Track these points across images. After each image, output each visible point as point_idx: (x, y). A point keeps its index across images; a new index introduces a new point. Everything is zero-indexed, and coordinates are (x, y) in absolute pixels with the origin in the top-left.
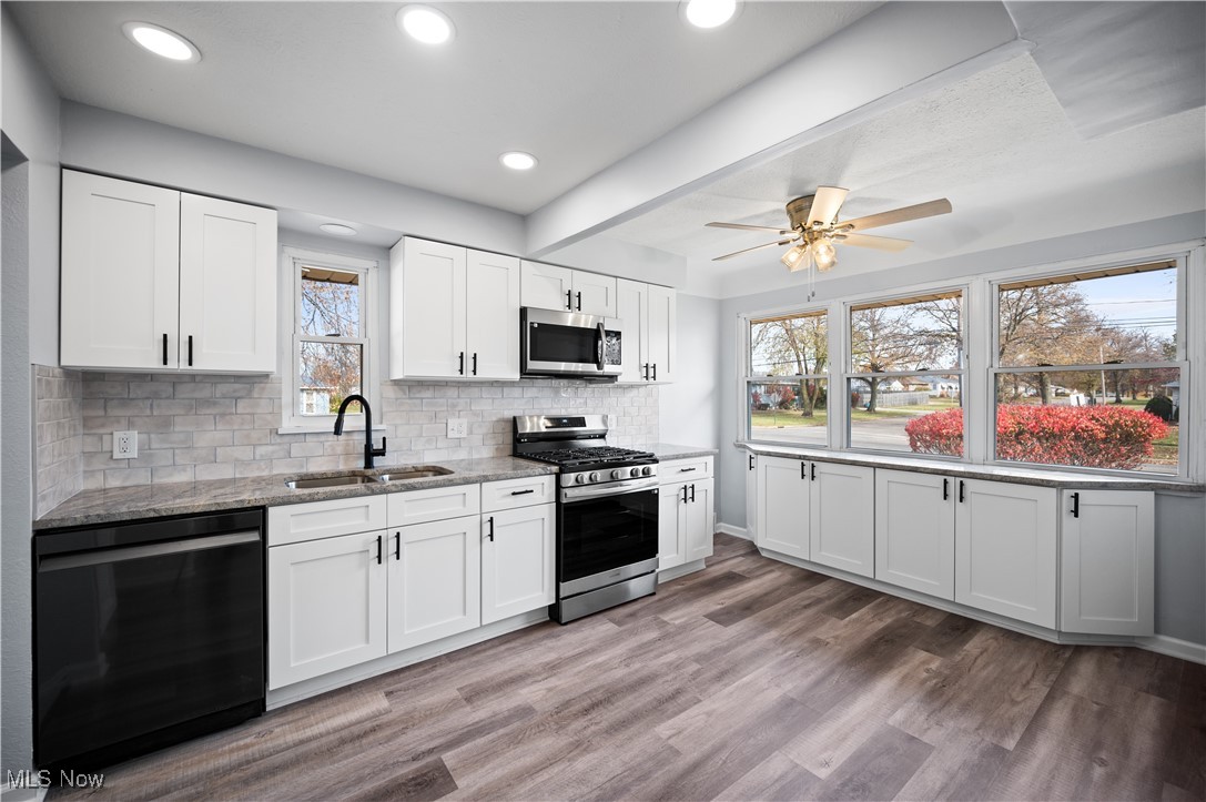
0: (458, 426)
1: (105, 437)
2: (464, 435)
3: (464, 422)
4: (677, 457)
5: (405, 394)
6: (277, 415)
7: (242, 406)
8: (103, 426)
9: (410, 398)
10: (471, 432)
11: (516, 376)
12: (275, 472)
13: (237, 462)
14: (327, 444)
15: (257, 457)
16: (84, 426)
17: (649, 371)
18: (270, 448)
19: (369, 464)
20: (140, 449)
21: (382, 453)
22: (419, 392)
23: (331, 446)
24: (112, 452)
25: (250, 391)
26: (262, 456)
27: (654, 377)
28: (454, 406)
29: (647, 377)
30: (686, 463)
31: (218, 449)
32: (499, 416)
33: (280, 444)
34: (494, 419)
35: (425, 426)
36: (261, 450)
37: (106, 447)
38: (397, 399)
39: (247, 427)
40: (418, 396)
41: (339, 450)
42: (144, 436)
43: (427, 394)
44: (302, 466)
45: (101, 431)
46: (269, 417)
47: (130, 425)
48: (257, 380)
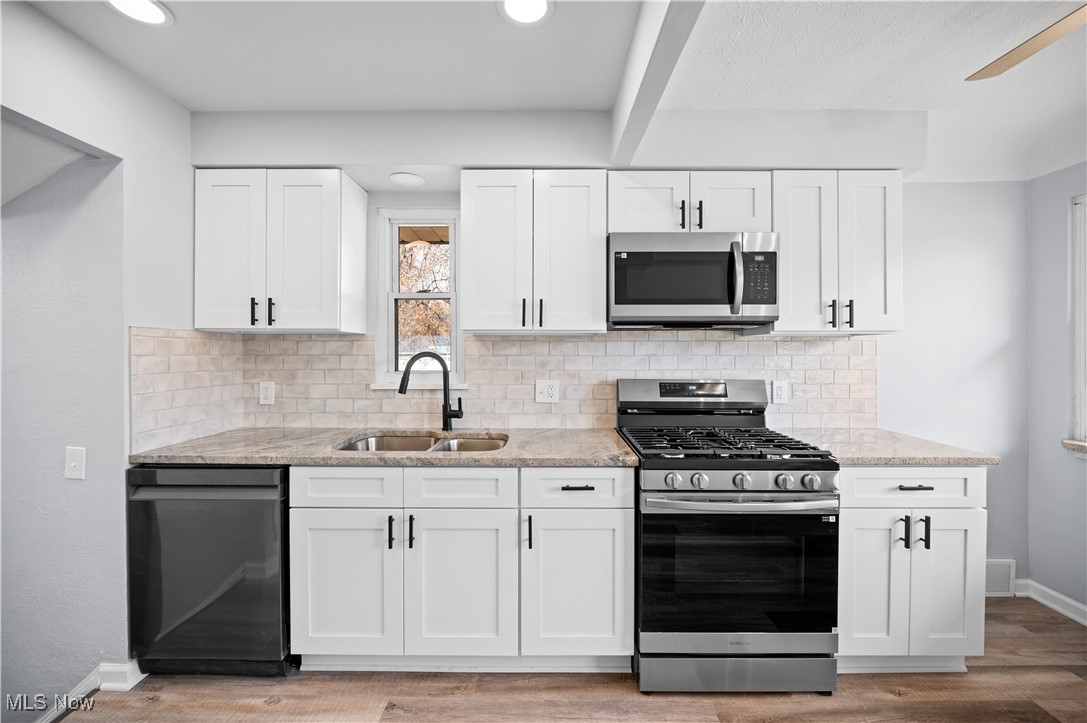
0: (548, 388)
1: (256, 386)
2: (556, 399)
3: (557, 383)
4: (888, 463)
5: (489, 350)
6: (371, 370)
7: (345, 362)
8: (254, 377)
9: (494, 355)
10: (564, 396)
11: (602, 327)
12: (369, 426)
13: (342, 414)
14: (413, 401)
15: (356, 410)
16: (244, 377)
17: (840, 313)
18: (366, 402)
19: (447, 426)
20: (276, 397)
21: (458, 414)
22: (505, 348)
23: (416, 403)
24: (259, 398)
25: (351, 348)
26: (359, 409)
27: (851, 323)
28: (544, 365)
29: (834, 323)
30: (911, 476)
31: (328, 401)
32: (601, 378)
33: (373, 399)
34: (595, 381)
35: (509, 387)
36: (359, 404)
37: (256, 396)
38: (480, 356)
39: (347, 382)
40: (503, 352)
41: (424, 408)
42: (278, 386)
43: (513, 350)
44: (391, 422)
45: (254, 381)
46: (365, 373)
47: (271, 377)
48: (356, 338)
